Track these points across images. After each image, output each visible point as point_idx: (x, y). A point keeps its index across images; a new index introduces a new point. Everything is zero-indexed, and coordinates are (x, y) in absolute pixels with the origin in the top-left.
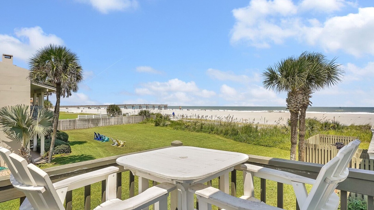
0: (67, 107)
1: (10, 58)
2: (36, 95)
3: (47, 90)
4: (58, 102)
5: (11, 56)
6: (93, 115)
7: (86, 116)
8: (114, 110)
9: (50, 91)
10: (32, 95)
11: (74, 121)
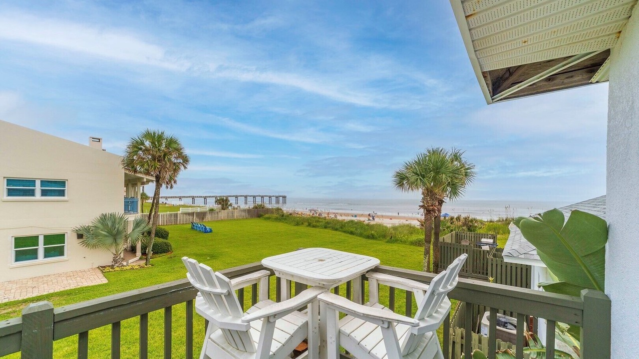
0: (166, 198)
1: (99, 141)
2: (130, 186)
3: (145, 180)
4: (157, 193)
5: (99, 139)
6: (199, 208)
7: (190, 208)
8: (223, 202)
9: (148, 181)
10: (126, 185)
11: (176, 215)
